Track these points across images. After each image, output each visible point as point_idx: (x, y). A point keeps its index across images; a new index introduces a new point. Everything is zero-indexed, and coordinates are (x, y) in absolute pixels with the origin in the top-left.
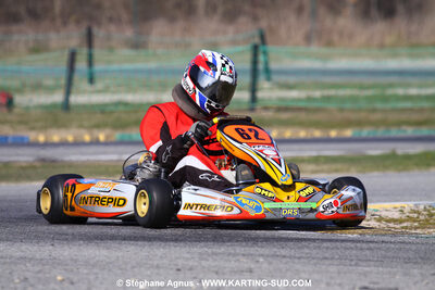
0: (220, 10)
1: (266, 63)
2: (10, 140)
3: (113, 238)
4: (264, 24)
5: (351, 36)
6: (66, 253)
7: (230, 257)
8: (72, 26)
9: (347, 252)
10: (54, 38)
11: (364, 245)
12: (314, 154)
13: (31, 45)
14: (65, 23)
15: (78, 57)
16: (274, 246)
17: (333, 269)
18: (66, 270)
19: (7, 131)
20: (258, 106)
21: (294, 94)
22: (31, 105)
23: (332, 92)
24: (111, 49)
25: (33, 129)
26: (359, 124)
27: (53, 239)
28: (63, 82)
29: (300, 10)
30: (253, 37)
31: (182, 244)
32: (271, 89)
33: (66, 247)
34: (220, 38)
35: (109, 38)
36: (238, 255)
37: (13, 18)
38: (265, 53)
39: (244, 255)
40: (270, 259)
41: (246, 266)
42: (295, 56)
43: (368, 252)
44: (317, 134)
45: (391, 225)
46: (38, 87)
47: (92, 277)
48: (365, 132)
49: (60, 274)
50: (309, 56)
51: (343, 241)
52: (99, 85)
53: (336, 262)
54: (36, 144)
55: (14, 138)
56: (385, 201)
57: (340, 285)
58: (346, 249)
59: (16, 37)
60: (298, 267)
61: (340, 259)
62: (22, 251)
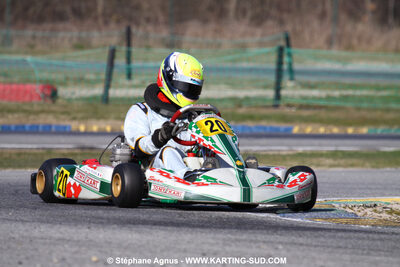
0: (249, 14)
1: (290, 64)
2: (53, 129)
3: (145, 223)
4: (289, 28)
5: (369, 41)
6: (101, 236)
7: (252, 244)
8: (113, 25)
9: (360, 242)
10: (96, 36)
11: (376, 236)
12: (333, 149)
13: (75, 41)
14: (106, 23)
15: (117, 54)
16: (293, 235)
17: (347, 257)
18: (100, 251)
19: (51, 120)
20: (282, 103)
21: (315, 93)
22: (74, 97)
23: (350, 92)
24: (148, 47)
25: (74, 119)
26: (374, 122)
27: (90, 222)
28: (103, 76)
29: (323, 16)
30: (279, 39)
31: (207, 230)
32: (294, 88)
33: (101, 230)
34: (249, 40)
35: (146, 37)
36: (259, 241)
37: (60, 17)
38: (290, 55)
39: (264, 242)
40: (288, 247)
41: (266, 252)
42: (317, 58)
43: (379, 243)
46: (80, 81)
48: (380, 130)
49: (95, 255)
50: (330, 59)
51: (356, 231)
52: (136, 81)
53: (349, 251)
54: (78, 133)
55: (58, 127)
56: (396, 195)
58: (359, 239)
59: (61, 34)
60: (314, 254)
61: (353, 248)
62: (61, 233)
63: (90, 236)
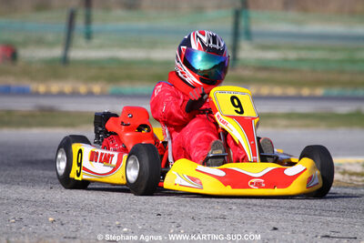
7: (206, 204)
17: (299, 218)
18: (57, 212)
19: (11, 81)
23: (304, 54)
24: (107, 8)
26: (329, 83)
27: (47, 182)
28: (63, 36)
38: (248, 18)
40: (242, 207)
41: (220, 212)
44: (291, 91)
45: (354, 178)
47: (80, 219)
48: (335, 91)
49: (52, 215)
52: (96, 41)
53: (301, 212)
54: (37, 94)
57: (304, 233)
61: (306, 208)
62: (19, 193)
63: (47, 197)
